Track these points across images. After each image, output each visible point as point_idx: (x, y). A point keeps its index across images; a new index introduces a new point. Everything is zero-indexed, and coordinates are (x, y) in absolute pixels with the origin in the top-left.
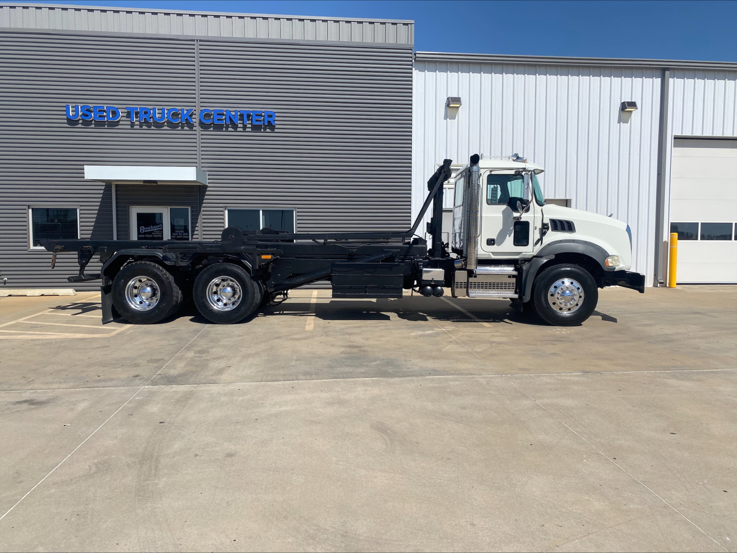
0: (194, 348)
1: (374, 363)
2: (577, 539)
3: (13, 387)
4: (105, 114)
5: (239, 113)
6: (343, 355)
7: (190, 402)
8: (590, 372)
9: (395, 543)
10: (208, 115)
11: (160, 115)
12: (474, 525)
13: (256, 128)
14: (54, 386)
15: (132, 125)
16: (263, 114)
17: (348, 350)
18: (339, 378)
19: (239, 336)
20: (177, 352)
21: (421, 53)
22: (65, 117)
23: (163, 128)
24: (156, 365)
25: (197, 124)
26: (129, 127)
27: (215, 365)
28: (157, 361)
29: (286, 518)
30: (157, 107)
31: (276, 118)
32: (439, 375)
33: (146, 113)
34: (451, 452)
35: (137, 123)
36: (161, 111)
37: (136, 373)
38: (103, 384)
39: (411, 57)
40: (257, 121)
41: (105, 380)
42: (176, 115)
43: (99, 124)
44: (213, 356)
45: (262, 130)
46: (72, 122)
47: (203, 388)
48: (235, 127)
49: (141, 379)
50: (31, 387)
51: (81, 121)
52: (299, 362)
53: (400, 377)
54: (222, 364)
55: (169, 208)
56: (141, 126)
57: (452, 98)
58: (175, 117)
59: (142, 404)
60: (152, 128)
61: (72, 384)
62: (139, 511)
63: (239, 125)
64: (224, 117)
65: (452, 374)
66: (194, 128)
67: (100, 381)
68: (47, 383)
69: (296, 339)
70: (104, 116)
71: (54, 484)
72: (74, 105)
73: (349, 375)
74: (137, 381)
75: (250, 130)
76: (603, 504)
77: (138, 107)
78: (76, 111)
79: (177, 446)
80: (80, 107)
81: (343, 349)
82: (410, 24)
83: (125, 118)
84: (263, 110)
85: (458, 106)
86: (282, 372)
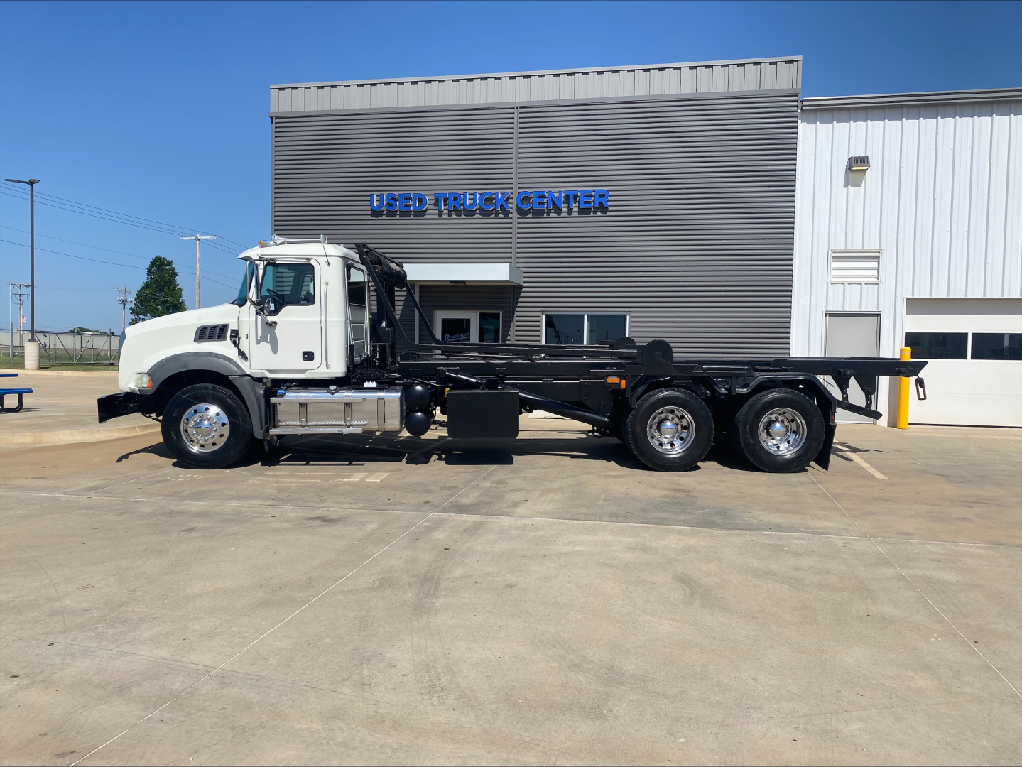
0: (492, 478)
1: (701, 511)
2: (875, 709)
3: (307, 504)
4: (411, 202)
5: (563, 195)
6: (663, 499)
7: (479, 532)
8: (1005, 545)
9: (662, 682)
10: (526, 199)
11: (472, 201)
12: (757, 680)
13: (584, 212)
14: (346, 506)
15: (440, 214)
16: (594, 194)
17: (672, 493)
18: (651, 524)
19: (544, 468)
20: (473, 481)
21: (810, 100)
22: (369, 208)
23: (474, 217)
24: (449, 492)
25: (513, 211)
26: (437, 217)
27: (511, 497)
28: (450, 488)
29: (554, 646)
30: (468, 192)
31: (610, 198)
32: (782, 531)
33: (455, 199)
34: (760, 611)
35: (446, 212)
36: (472, 196)
37: (428, 500)
38: (392, 507)
39: (797, 106)
40: (585, 202)
41: (395, 504)
42: (489, 200)
43: (405, 214)
44: (511, 488)
45: (592, 213)
46: (376, 213)
47: (494, 519)
48: (559, 211)
49: (431, 505)
50: (324, 505)
51: (385, 212)
52: (607, 502)
53: (729, 529)
54: (519, 496)
55: (478, 312)
56: (450, 215)
57: (855, 158)
58: (488, 203)
59: (429, 530)
60: (463, 216)
61: (362, 505)
62: (415, 623)
63: (564, 209)
64: (545, 200)
65: (801, 532)
66: (510, 215)
67: (390, 504)
68: (339, 503)
69: (611, 476)
70: (410, 205)
71: (341, 592)
72: (379, 193)
73: (665, 521)
74: (427, 507)
75: (576, 214)
76: (929, 683)
77: (447, 192)
78: (381, 200)
79: (459, 571)
80: (384, 196)
81: (665, 492)
82: (796, 61)
83: (432, 207)
84: (594, 189)
85: (865, 168)
86: (584, 511)
